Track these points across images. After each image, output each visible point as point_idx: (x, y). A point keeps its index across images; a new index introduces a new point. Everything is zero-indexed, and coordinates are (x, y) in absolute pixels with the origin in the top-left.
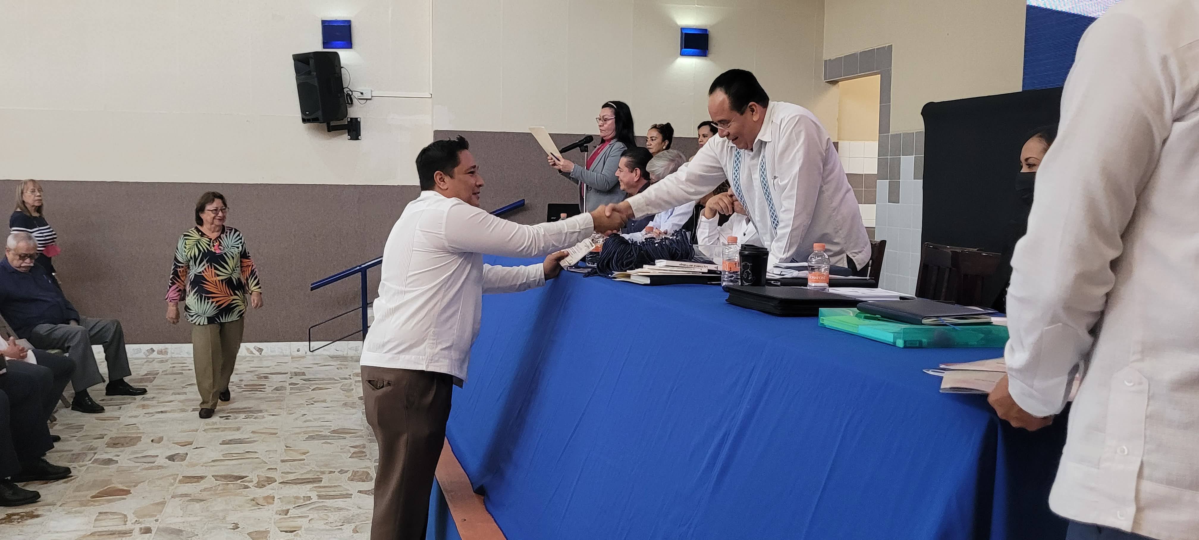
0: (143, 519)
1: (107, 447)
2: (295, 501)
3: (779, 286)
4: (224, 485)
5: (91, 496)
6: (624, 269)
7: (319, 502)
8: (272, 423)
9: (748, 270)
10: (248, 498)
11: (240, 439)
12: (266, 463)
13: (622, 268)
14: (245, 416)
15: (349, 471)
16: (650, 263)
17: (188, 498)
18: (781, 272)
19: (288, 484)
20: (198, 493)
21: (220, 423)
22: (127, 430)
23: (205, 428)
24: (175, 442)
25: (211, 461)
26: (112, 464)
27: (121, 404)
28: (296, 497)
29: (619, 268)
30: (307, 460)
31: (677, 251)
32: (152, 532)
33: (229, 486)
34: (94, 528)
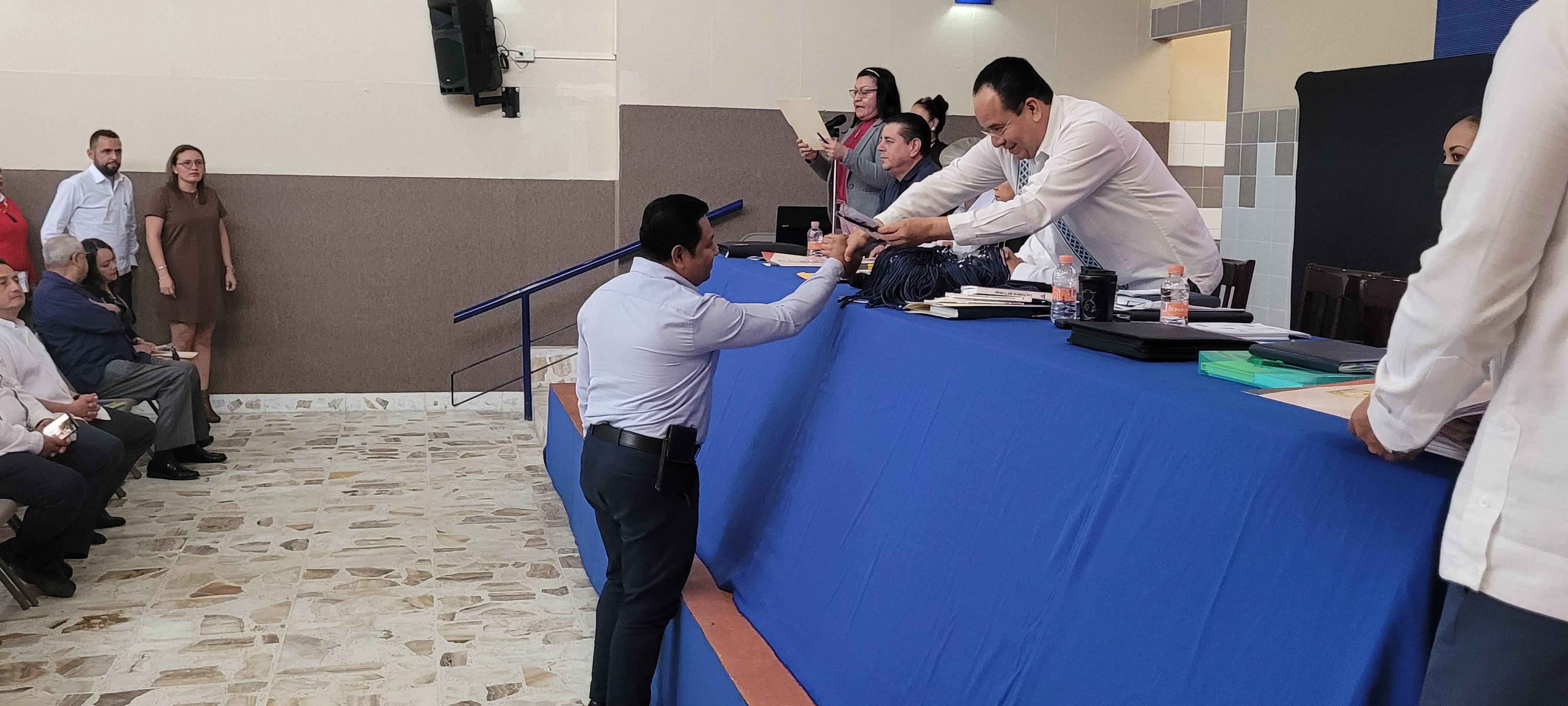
0: (265, 625)
1: (200, 531)
2: (461, 603)
3: (1128, 321)
4: (364, 582)
5: (190, 594)
6: (920, 298)
7: (494, 604)
8: (415, 500)
9: (1090, 301)
10: (398, 598)
11: (375, 521)
12: (415, 553)
13: (917, 297)
14: (377, 491)
15: (526, 564)
16: (953, 290)
17: (319, 598)
18: (1128, 302)
19: (448, 581)
21: (346, 500)
22: (223, 509)
23: (327, 507)
24: (289, 524)
25: (341, 550)
26: (211, 553)
28: (461, 596)
29: (913, 297)
30: (469, 550)
31: (989, 274)
32: (280, 641)
33: (370, 583)
34: (202, 636)
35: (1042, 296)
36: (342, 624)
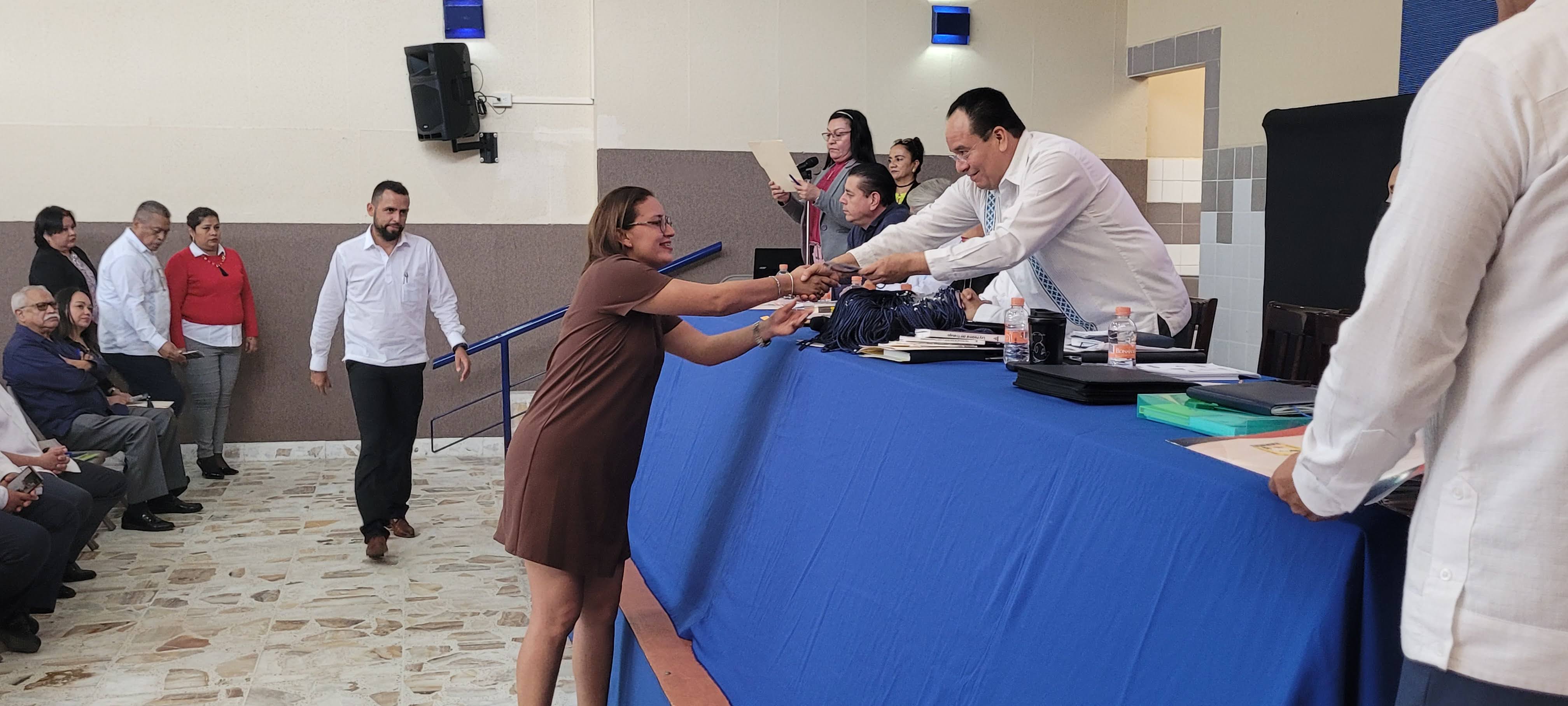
0: (230, 679)
1: (170, 583)
2: (430, 653)
3: (1080, 363)
4: (333, 633)
5: (156, 648)
6: (874, 342)
7: (463, 654)
9: (1040, 343)
10: (366, 649)
11: (348, 571)
12: (387, 603)
13: (871, 340)
14: (352, 540)
15: (497, 612)
16: (907, 333)
17: (287, 650)
19: (418, 630)
20: (299, 643)
22: (195, 560)
23: (300, 557)
26: (180, 606)
27: (182, 524)
28: (430, 646)
29: (867, 340)
30: (441, 598)
31: (944, 317)
32: (244, 695)
33: (339, 634)
34: (166, 691)
35: (995, 338)
36: (308, 677)
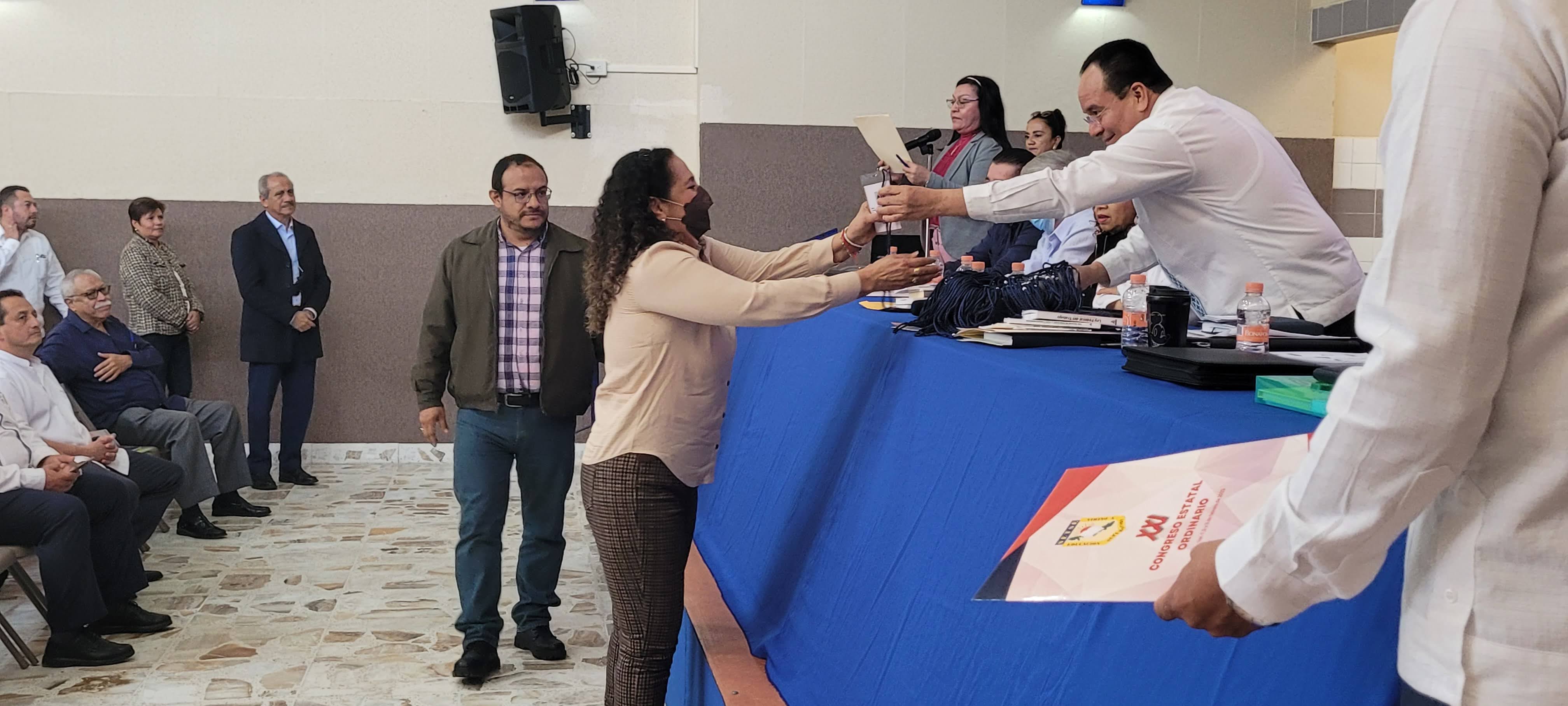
0: (276, 691)
1: (222, 589)
3: (1207, 349)
4: (389, 646)
5: (201, 656)
6: (975, 324)
7: (527, 674)
9: (1159, 324)
10: (424, 665)
11: (411, 581)
13: (972, 323)
14: (419, 549)
16: (1013, 315)
17: (338, 663)
20: (352, 656)
21: (383, 558)
22: (251, 566)
23: (361, 565)
24: (319, 584)
25: (370, 611)
26: (229, 613)
27: (240, 528)
29: (967, 323)
31: (1057, 298)
33: (396, 647)
35: (1113, 322)
36: (357, 692)
